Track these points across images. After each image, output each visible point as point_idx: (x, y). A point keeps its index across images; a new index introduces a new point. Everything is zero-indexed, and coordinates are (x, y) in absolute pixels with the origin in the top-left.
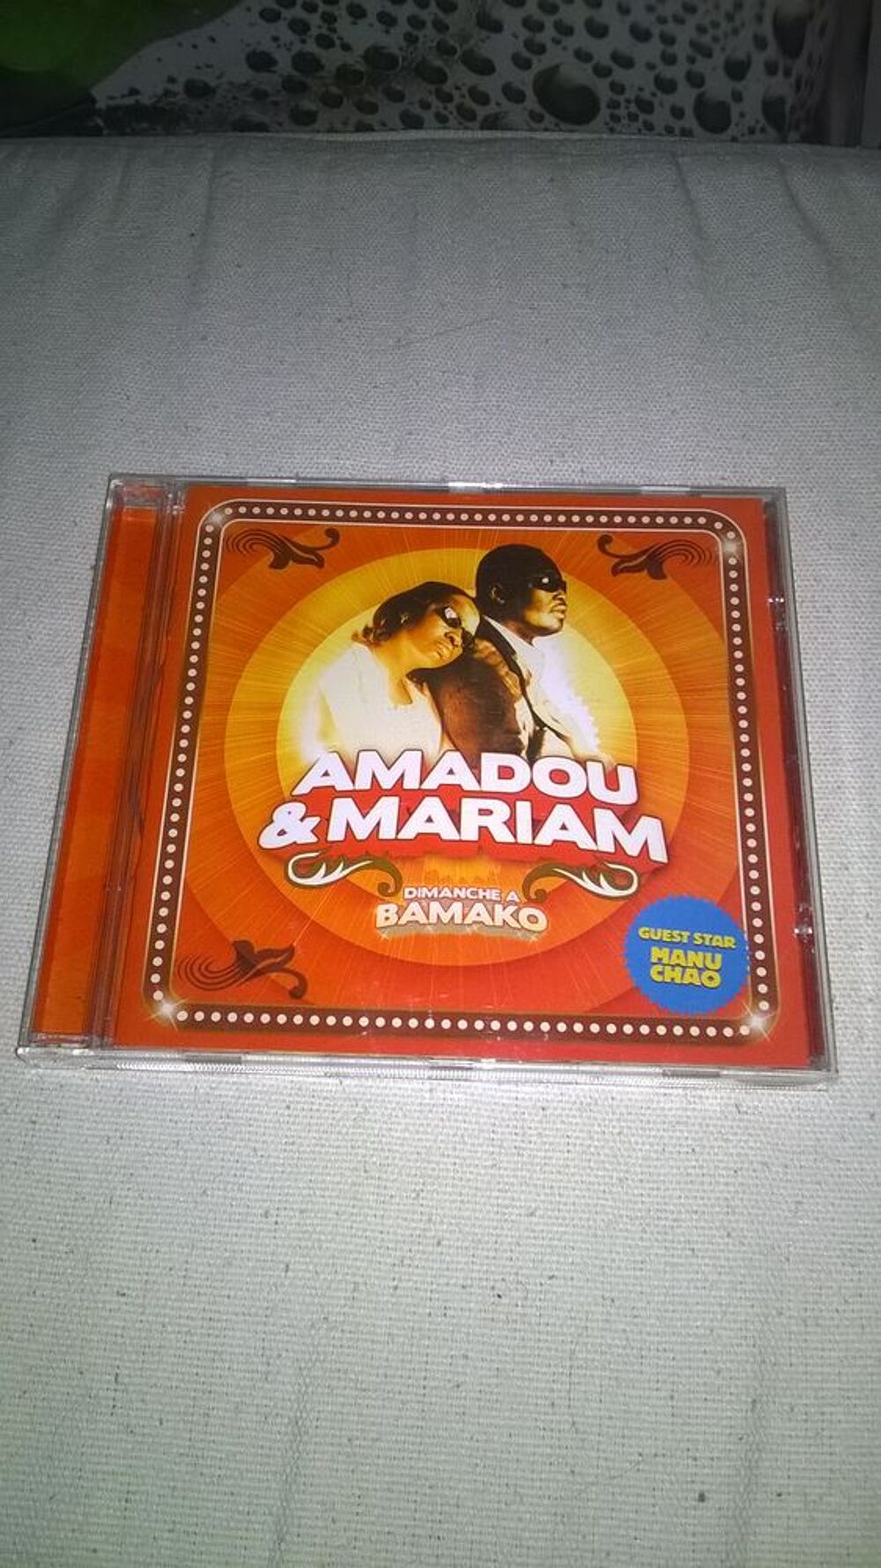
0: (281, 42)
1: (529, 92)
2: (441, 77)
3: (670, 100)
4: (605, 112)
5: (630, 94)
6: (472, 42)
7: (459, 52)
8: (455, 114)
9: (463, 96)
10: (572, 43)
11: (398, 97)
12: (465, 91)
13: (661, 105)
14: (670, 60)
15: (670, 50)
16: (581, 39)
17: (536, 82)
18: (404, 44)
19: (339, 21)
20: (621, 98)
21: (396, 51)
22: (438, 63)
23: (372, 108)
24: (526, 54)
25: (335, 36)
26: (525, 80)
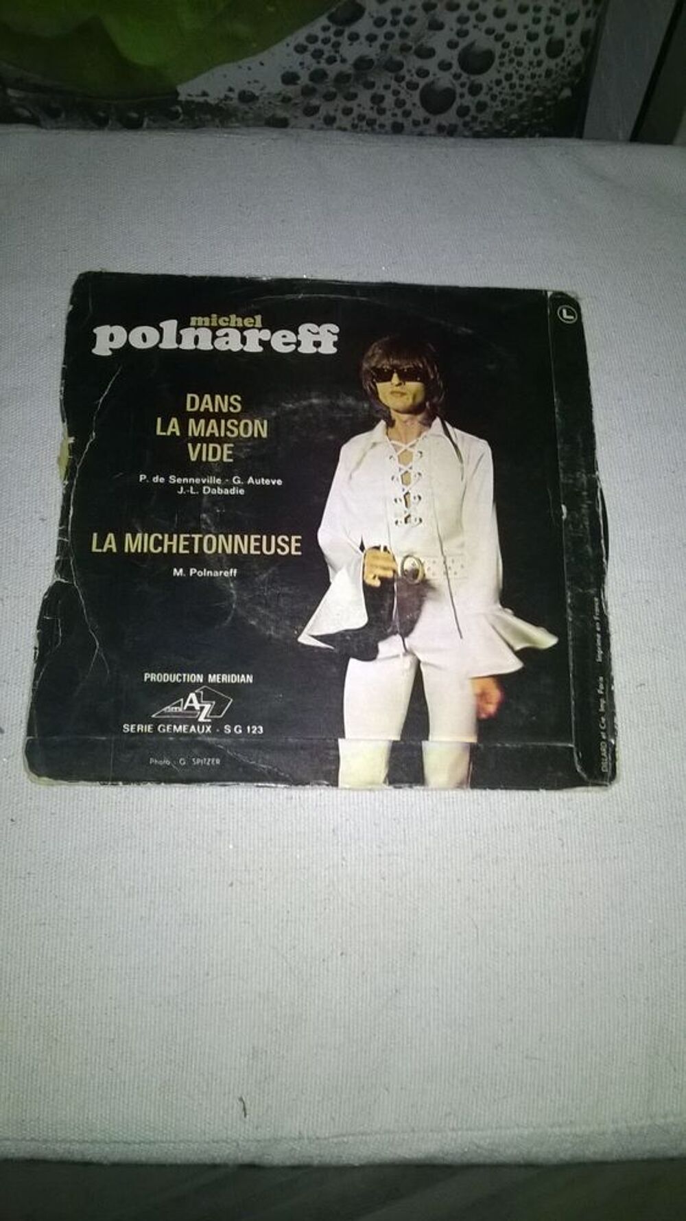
0: (305, 66)
1: (455, 63)
2: (400, 66)
3: (533, 45)
4: (497, 61)
5: (512, 48)
6: (423, 41)
7: (414, 48)
8: (405, 87)
9: (412, 75)
10: (484, 26)
11: (370, 85)
12: (414, 71)
13: (529, 49)
14: (536, 21)
15: (538, 15)
16: (492, 22)
17: (460, 55)
18: (379, 51)
19: (342, 46)
20: (506, 51)
21: (373, 57)
22: (398, 58)
23: (354, 96)
24: (456, 38)
25: (337, 55)
26: (453, 56)
